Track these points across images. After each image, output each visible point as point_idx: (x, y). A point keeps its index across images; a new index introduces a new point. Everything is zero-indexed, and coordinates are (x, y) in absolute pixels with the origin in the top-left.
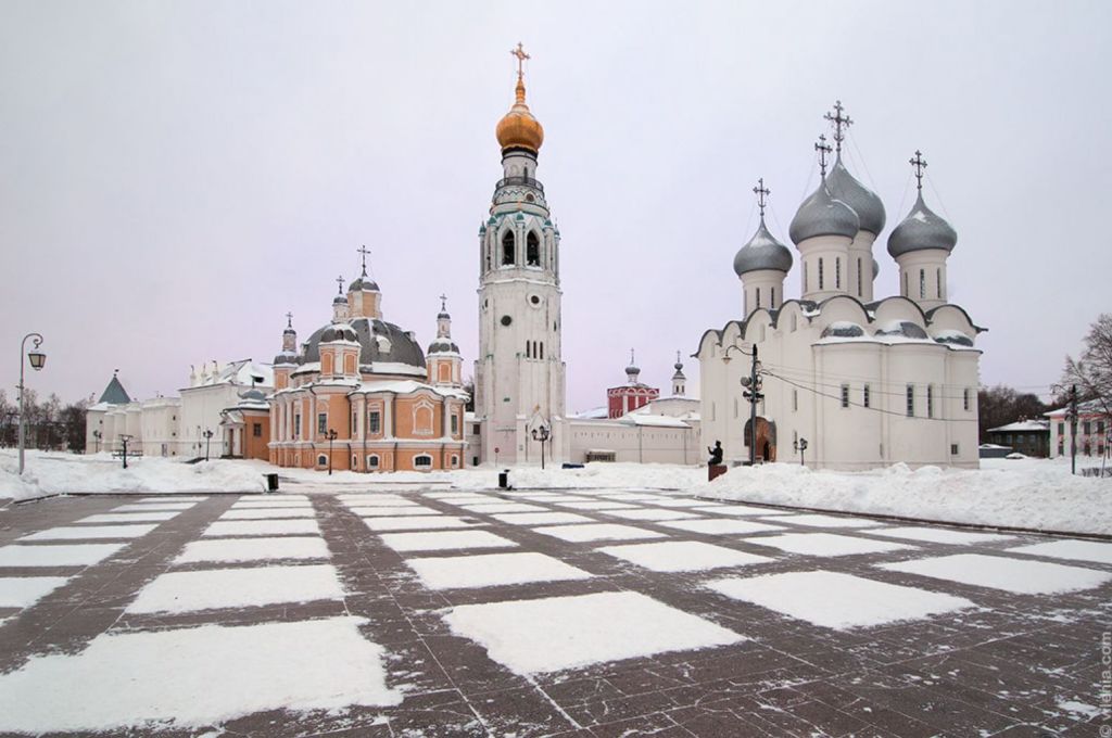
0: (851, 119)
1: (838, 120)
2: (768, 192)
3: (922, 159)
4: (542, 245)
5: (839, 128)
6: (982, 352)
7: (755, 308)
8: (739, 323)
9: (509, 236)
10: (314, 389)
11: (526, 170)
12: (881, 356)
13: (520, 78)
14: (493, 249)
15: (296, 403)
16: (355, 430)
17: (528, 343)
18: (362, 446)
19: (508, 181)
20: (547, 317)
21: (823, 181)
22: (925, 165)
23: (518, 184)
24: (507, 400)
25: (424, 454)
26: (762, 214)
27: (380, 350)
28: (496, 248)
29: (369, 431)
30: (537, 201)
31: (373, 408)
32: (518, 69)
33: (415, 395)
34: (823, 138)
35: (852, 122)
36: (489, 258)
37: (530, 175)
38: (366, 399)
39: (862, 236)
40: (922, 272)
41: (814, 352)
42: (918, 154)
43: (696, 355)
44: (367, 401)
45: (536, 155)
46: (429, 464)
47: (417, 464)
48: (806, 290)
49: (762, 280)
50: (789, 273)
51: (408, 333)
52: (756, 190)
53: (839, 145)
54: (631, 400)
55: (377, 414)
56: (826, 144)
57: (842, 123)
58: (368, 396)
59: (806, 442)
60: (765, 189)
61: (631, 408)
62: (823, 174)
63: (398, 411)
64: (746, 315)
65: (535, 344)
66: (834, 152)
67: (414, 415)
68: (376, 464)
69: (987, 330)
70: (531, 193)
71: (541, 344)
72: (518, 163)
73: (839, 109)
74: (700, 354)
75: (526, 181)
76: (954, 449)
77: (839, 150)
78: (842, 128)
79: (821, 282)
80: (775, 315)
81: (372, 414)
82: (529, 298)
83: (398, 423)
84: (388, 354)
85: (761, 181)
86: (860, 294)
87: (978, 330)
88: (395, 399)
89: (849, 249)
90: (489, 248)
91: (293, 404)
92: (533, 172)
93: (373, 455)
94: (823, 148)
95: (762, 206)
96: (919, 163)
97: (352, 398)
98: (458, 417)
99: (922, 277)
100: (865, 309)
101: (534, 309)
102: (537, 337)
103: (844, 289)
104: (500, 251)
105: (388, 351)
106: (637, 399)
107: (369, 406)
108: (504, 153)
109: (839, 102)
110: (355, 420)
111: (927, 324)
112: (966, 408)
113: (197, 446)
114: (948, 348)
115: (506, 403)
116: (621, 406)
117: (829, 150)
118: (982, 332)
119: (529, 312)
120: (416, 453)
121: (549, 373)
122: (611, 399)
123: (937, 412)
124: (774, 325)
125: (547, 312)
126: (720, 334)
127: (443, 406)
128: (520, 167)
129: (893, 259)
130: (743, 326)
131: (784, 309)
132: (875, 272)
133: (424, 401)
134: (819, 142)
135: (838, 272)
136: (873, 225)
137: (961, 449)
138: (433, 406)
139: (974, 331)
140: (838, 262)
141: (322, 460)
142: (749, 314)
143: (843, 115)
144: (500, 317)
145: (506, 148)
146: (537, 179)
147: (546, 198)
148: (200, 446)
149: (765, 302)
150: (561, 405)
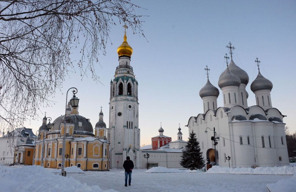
0: (234, 47)
1: (231, 48)
2: (209, 70)
3: (259, 60)
4: (132, 87)
5: (231, 50)
6: (285, 124)
7: (208, 110)
8: (202, 114)
9: (121, 85)
10: (58, 140)
11: (127, 63)
12: (252, 126)
13: (125, 34)
14: (115, 89)
15: (49, 144)
16: (72, 154)
17: (127, 122)
18: (75, 160)
19: (121, 66)
20: (134, 113)
21: (228, 67)
22: (260, 62)
23: (124, 67)
24: (119, 143)
25: (96, 163)
26: (208, 77)
27: (79, 126)
28: (117, 88)
29: (78, 155)
30: (131, 72)
31: (79, 146)
32: (125, 31)
33: (94, 142)
34: (226, 54)
35: (235, 48)
36: (114, 92)
37: (128, 64)
38: (77, 143)
39: (242, 85)
40: (263, 97)
41: (229, 125)
42: (257, 59)
43: (187, 126)
44: (77, 144)
45: (130, 58)
46: (98, 167)
47: (94, 167)
48: (225, 104)
49: (209, 99)
50: (218, 97)
51: (88, 119)
52: (205, 69)
53: (231, 55)
54: (161, 142)
55: (81, 149)
56: (228, 56)
57: (232, 49)
58: (78, 142)
59: (230, 157)
60: (208, 69)
61: (161, 146)
62: (227, 65)
63: (88, 147)
64: (205, 112)
65: (130, 122)
66: (230, 58)
67: (94, 149)
68: (80, 167)
69: (286, 116)
70: (129, 70)
71: (132, 122)
72: (124, 60)
73: (230, 44)
74: (188, 126)
75: (127, 66)
76: (280, 159)
77: (232, 57)
78: (232, 50)
79: (230, 101)
80: (215, 112)
81: (79, 149)
82: (128, 106)
83: (88, 152)
84: (82, 127)
85: (207, 66)
86: (243, 104)
87: (284, 116)
88: (87, 143)
89: (238, 89)
90: (114, 88)
91: (48, 144)
92: (129, 63)
93: (79, 163)
94: (227, 58)
95: (208, 74)
96: (258, 61)
97: (72, 143)
98: (107, 150)
99: (263, 99)
100: (245, 110)
101: (130, 110)
102: (130, 120)
103: (238, 103)
104: (118, 90)
105: (81, 126)
106: (163, 142)
107: (78, 146)
108: (119, 57)
109: (230, 42)
110: (72, 151)
111: (266, 115)
112: (282, 144)
113: (3, 159)
114: (274, 123)
115: (119, 144)
116: (157, 144)
117: (229, 58)
118: (285, 117)
119: (128, 111)
120: (94, 163)
121: (135, 133)
122: (153, 142)
123: (272, 145)
124: (215, 115)
125: (134, 111)
126: (196, 118)
127: (103, 146)
128: (125, 62)
129: (253, 92)
130: (204, 115)
131: (218, 110)
132: (247, 97)
133: (97, 145)
134: (225, 56)
135: (235, 97)
136: (245, 82)
137: (282, 159)
138: (100, 146)
139: (282, 116)
140: (235, 94)
141: (60, 165)
142: (206, 112)
143: (232, 46)
144: (118, 112)
145: (120, 56)
146: (130, 65)
147: (133, 71)
148: (4, 159)
149: (211, 107)
150: (138, 144)
